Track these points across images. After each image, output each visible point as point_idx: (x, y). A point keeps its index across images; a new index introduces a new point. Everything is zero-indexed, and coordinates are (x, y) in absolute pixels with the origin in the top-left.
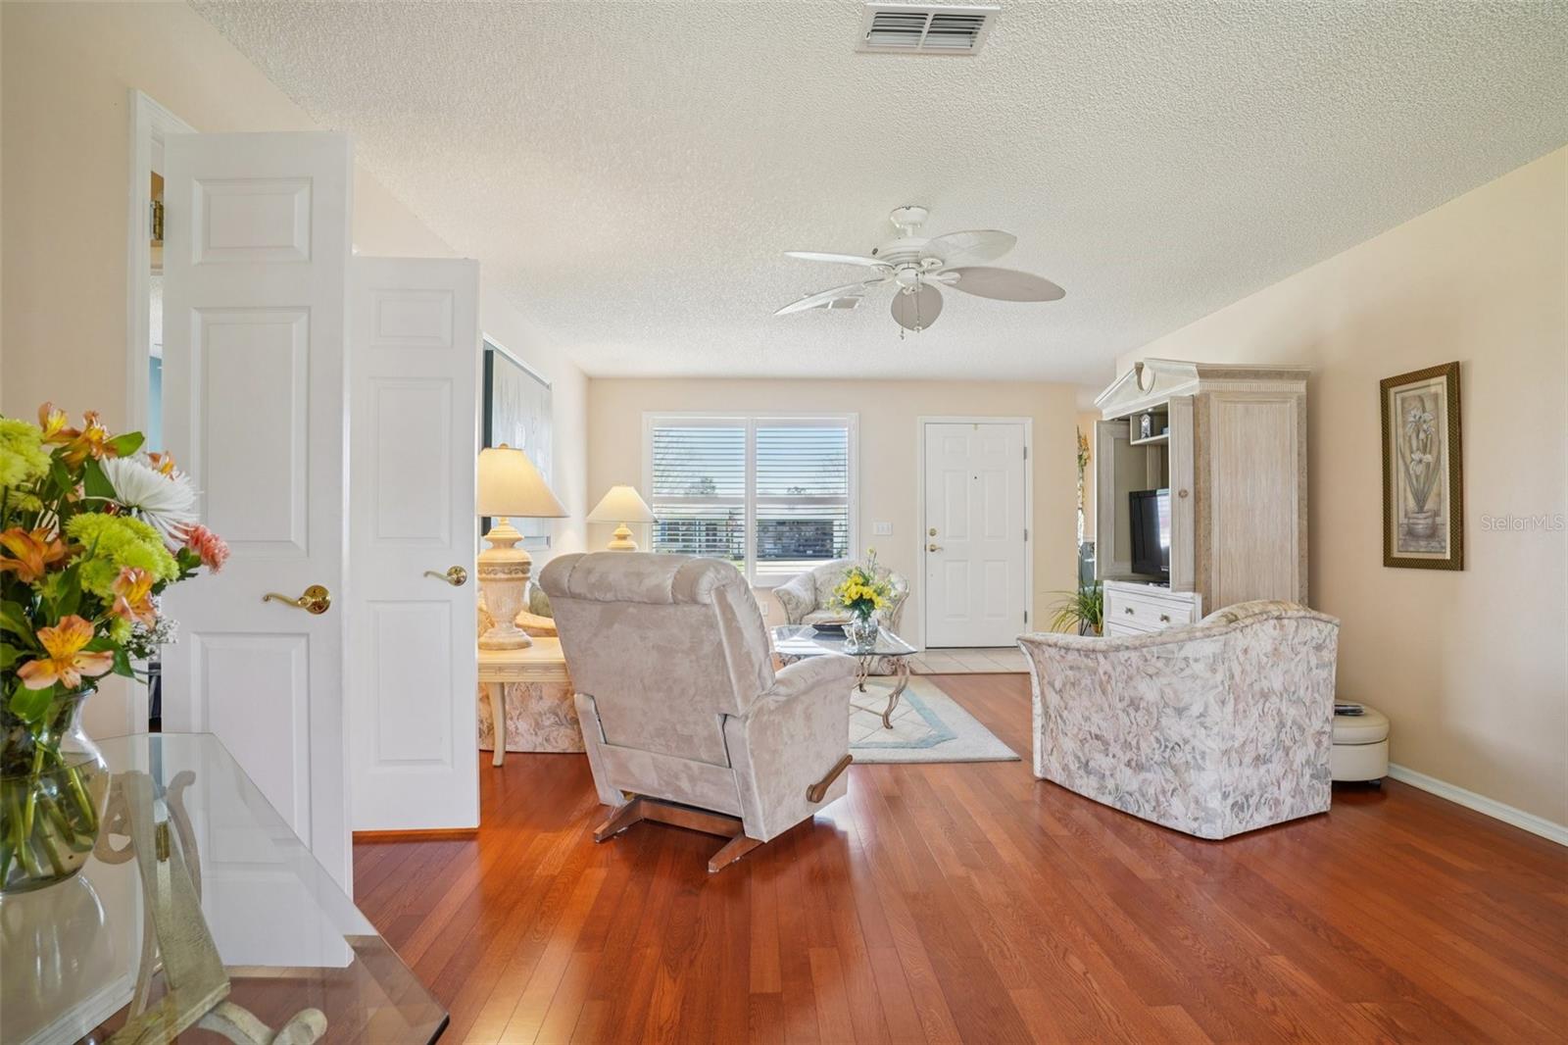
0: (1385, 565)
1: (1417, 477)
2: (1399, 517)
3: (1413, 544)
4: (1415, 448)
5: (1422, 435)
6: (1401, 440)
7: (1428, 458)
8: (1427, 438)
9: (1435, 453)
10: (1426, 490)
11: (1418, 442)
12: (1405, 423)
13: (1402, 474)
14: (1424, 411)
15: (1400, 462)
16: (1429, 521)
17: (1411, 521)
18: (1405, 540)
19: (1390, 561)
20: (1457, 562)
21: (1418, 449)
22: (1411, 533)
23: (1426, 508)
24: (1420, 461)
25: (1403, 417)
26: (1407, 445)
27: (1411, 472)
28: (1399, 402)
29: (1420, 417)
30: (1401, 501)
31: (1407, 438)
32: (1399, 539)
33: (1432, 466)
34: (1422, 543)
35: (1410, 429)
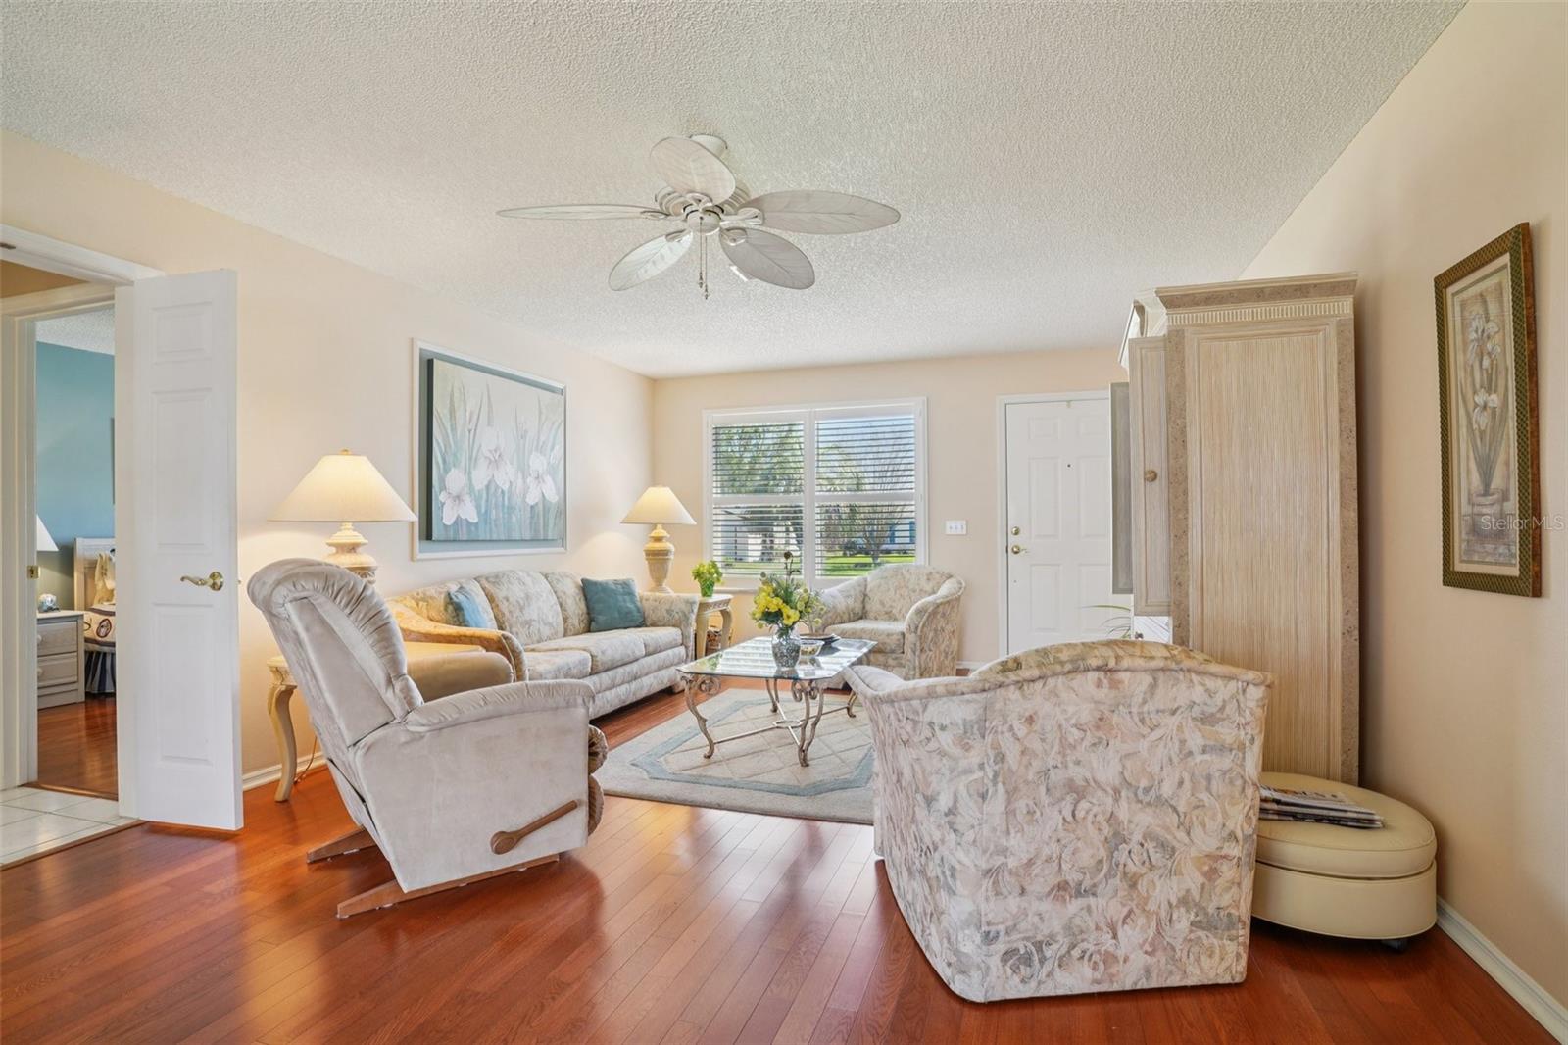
0: (1445, 583)
1: (1482, 433)
2: (1461, 506)
3: (1478, 547)
4: (1478, 386)
5: (1486, 362)
6: (1461, 374)
7: (1494, 400)
8: (1492, 364)
9: (1501, 390)
10: (1492, 454)
11: (1482, 375)
12: (1465, 344)
13: (1464, 431)
14: (1487, 320)
15: (1462, 411)
16: (1496, 508)
17: (1476, 509)
18: (1468, 542)
19: (1453, 578)
20: (1530, 582)
21: (1481, 387)
22: (1475, 530)
23: (1492, 487)
24: (1485, 407)
25: (1463, 334)
26: (1469, 380)
27: (1475, 427)
28: (1458, 308)
29: (1483, 331)
30: (1464, 475)
31: (1469, 369)
32: (1461, 541)
33: (1498, 411)
34: (1489, 547)
35: (1472, 356)
